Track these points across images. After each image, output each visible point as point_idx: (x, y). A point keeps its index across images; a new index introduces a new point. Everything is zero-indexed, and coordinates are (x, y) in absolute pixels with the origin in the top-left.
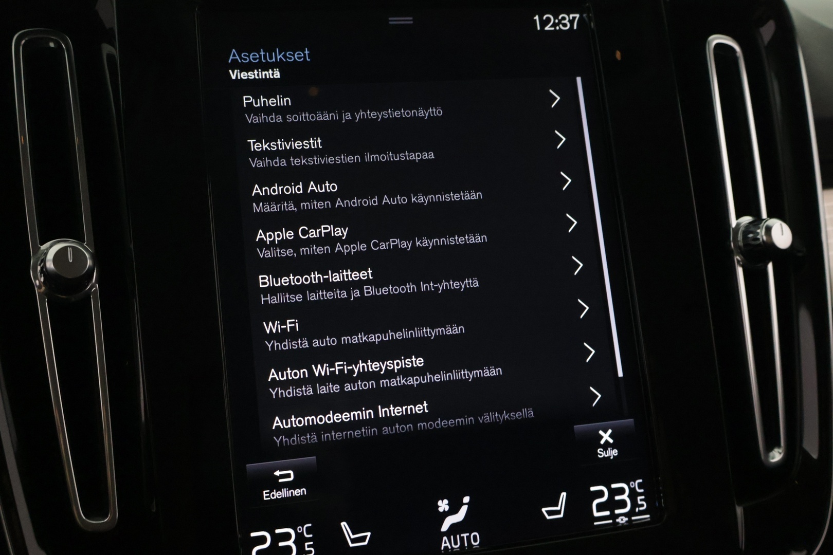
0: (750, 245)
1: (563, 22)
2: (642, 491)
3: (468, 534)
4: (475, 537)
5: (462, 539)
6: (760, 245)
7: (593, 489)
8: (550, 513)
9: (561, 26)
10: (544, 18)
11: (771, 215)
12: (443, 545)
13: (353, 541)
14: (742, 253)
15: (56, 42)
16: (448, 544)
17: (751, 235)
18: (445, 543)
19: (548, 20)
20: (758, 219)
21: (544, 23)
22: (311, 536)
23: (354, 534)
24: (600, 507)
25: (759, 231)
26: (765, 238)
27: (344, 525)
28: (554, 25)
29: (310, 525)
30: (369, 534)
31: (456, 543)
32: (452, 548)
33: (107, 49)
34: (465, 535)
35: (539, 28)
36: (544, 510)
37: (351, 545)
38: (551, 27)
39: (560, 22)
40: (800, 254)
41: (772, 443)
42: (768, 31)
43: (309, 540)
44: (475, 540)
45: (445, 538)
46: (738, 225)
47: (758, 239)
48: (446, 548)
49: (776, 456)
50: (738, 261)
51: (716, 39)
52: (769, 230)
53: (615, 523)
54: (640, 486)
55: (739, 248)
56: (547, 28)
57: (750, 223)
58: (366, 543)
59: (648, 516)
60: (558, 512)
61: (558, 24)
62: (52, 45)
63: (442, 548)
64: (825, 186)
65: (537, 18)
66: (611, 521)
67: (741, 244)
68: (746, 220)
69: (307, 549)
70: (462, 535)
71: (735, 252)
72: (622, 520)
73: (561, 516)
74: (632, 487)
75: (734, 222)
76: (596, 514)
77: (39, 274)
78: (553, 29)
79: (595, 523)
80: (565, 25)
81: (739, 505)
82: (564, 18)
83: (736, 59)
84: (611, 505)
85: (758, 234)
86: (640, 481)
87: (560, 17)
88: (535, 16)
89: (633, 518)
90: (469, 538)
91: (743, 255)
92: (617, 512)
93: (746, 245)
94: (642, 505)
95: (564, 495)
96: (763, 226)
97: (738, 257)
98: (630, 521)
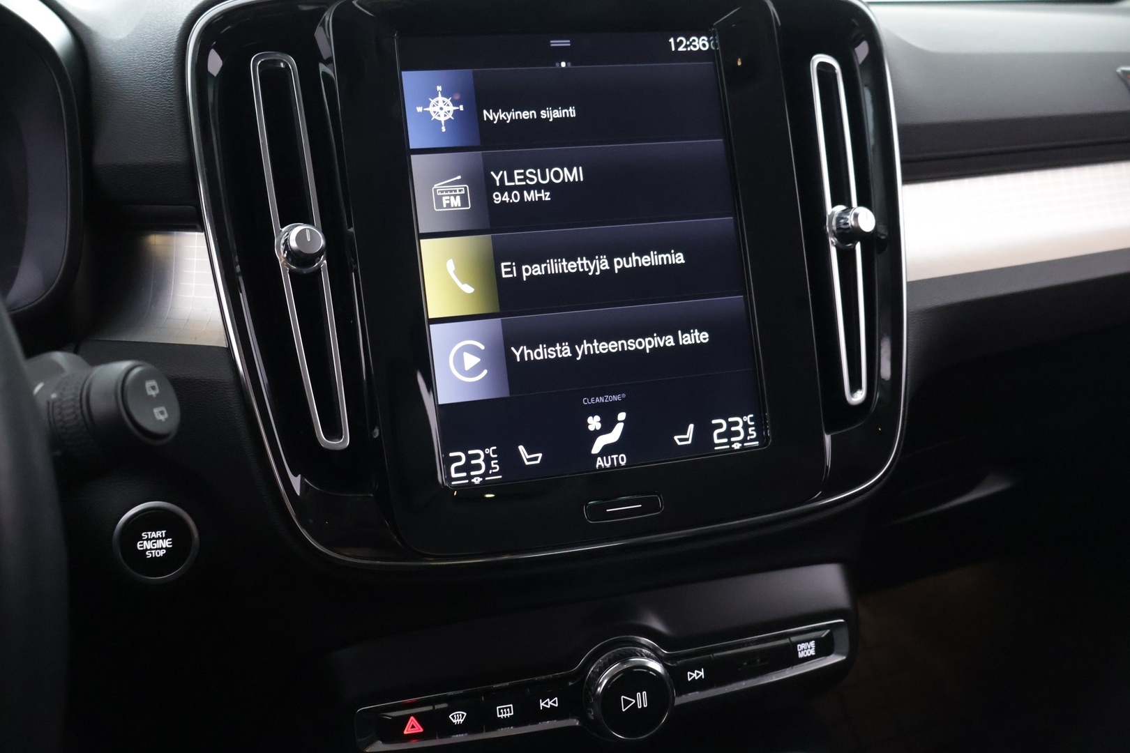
0: (841, 228)
1: (693, 44)
2: (753, 423)
3: (617, 456)
4: (622, 458)
5: (612, 459)
6: (849, 228)
7: (714, 422)
8: (681, 440)
9: (692, 47)
10: (678, 40)
11: (859, 204)
12: (598, 464)
13: (529, 460)
14: (835, 236)
15: (285, 63)
16: (601, 463)
17: (842, 221)
18: (600, 462)
19: (681, 42)
20: (850, 206)
21: (678, 45)
22: (496, 456)
23: (529, 454)
24: (720, 436)
25: (848, 217)
26: (853, 223)
27: (521, 448)
28: (686, 46)
29: (495, 448)
30: (540, 455)
31: (608, 463)
32: (605, 466)
33: (322, 68)
34: (615, 456)
35: (673, 49)
36: (676, 438)
37: (527, 463)
38: (684, 47)
39: (691, 43)
40: (883, 237)
41: (855, 386)
42: (862, 51)
43: (494, 459)
44: (623, 460)
45: (599, 459)
46: (833, 213)
47: (848, 224)
48: (600, 466)
49: (859, 397)
50: (832, 242)
51: (818, 58)
52: (856, 216)
53: (731, 448)
54: (751, 419)
55: (833, 231)
56: (681, 49)
57: (844, 211)
58: (538, 462)
59: (757, 443)
60: (687, 440)
61: (689, 45)
62: (282, 65)
63: (597, 466)
64: (905, 182)
65: (672, 40)
66: (728, 447)
67: (835, 228)
68: (840, 208)
69: (493, 466)
70: (612, 456)
71: (829, 235)
72: (737, 446)
73: (689, 442)
74: (745, 420)
75: (829, 209)
76: (716, 441)
77: (282, 252)
78: (685, 49)
79: (716, 448)
80: (695, 46)
81: (827, 434)
82: (694, 41)
83: (835, 75)
84: (729, 434)
85: (848, 219)
86: (752, 416)
87: (691, 40)
88: (670, 38)
89: (745, 444)
90: (617, 458)
91: (836, 237)
92: (733, 439)
93: (838, 229)
94: (753, 435)
95: (691, 427)
96: (852, 213)
97: (832, 239)
98: (743, 446)
